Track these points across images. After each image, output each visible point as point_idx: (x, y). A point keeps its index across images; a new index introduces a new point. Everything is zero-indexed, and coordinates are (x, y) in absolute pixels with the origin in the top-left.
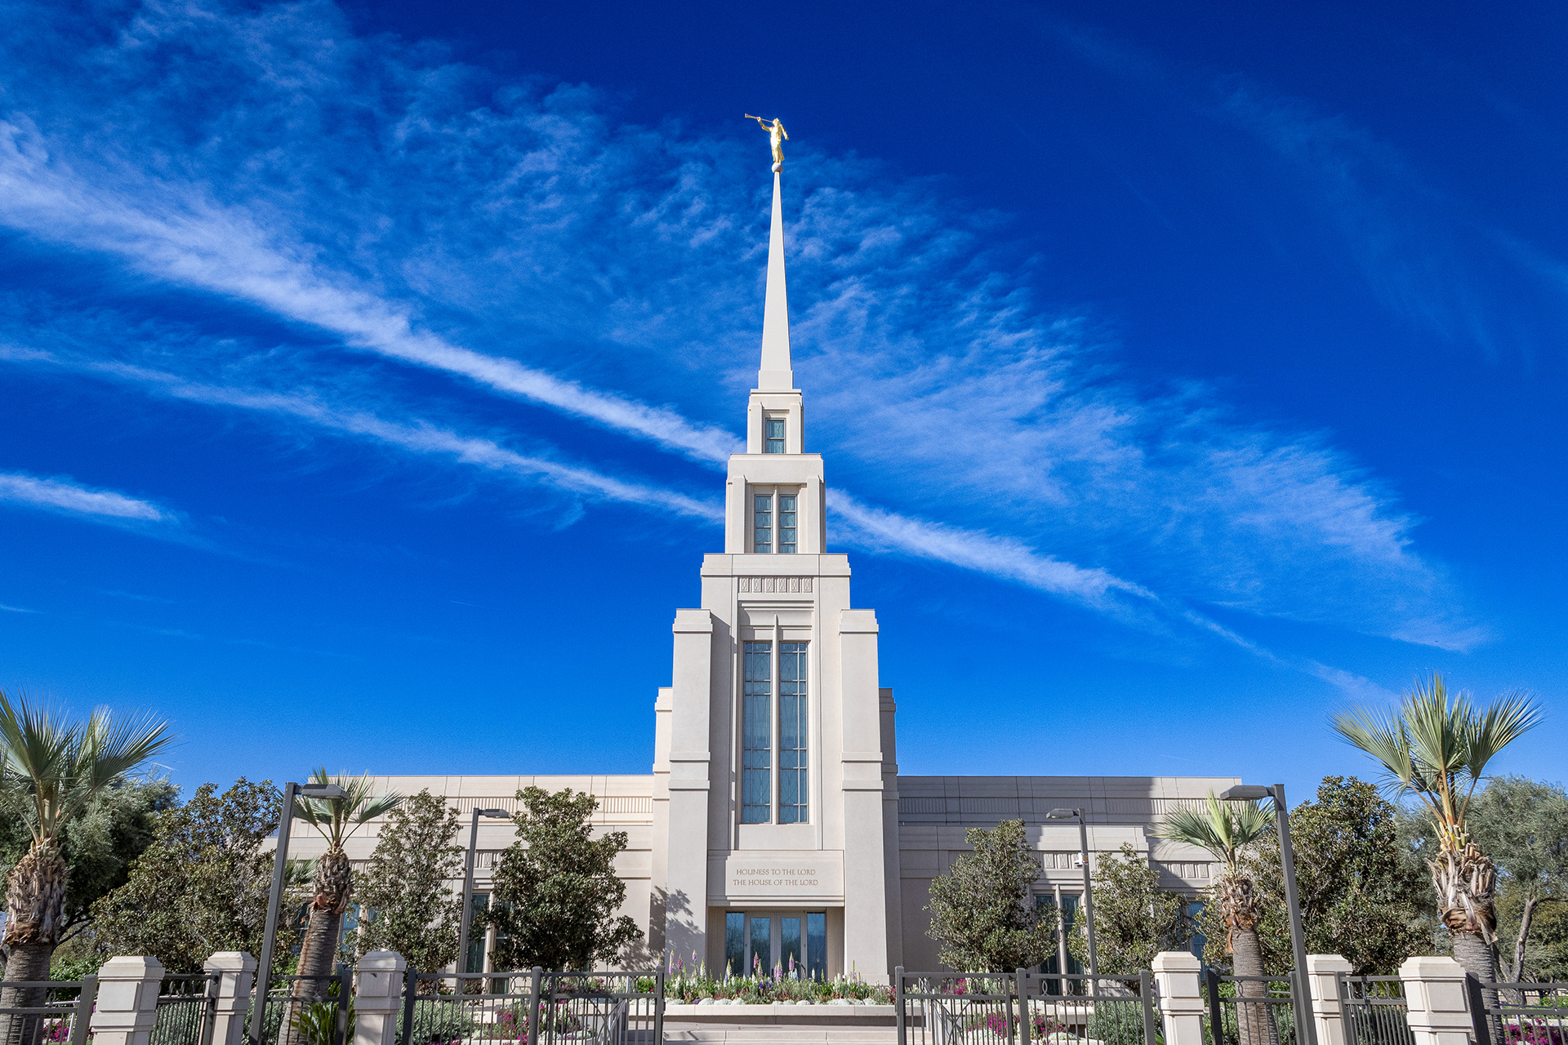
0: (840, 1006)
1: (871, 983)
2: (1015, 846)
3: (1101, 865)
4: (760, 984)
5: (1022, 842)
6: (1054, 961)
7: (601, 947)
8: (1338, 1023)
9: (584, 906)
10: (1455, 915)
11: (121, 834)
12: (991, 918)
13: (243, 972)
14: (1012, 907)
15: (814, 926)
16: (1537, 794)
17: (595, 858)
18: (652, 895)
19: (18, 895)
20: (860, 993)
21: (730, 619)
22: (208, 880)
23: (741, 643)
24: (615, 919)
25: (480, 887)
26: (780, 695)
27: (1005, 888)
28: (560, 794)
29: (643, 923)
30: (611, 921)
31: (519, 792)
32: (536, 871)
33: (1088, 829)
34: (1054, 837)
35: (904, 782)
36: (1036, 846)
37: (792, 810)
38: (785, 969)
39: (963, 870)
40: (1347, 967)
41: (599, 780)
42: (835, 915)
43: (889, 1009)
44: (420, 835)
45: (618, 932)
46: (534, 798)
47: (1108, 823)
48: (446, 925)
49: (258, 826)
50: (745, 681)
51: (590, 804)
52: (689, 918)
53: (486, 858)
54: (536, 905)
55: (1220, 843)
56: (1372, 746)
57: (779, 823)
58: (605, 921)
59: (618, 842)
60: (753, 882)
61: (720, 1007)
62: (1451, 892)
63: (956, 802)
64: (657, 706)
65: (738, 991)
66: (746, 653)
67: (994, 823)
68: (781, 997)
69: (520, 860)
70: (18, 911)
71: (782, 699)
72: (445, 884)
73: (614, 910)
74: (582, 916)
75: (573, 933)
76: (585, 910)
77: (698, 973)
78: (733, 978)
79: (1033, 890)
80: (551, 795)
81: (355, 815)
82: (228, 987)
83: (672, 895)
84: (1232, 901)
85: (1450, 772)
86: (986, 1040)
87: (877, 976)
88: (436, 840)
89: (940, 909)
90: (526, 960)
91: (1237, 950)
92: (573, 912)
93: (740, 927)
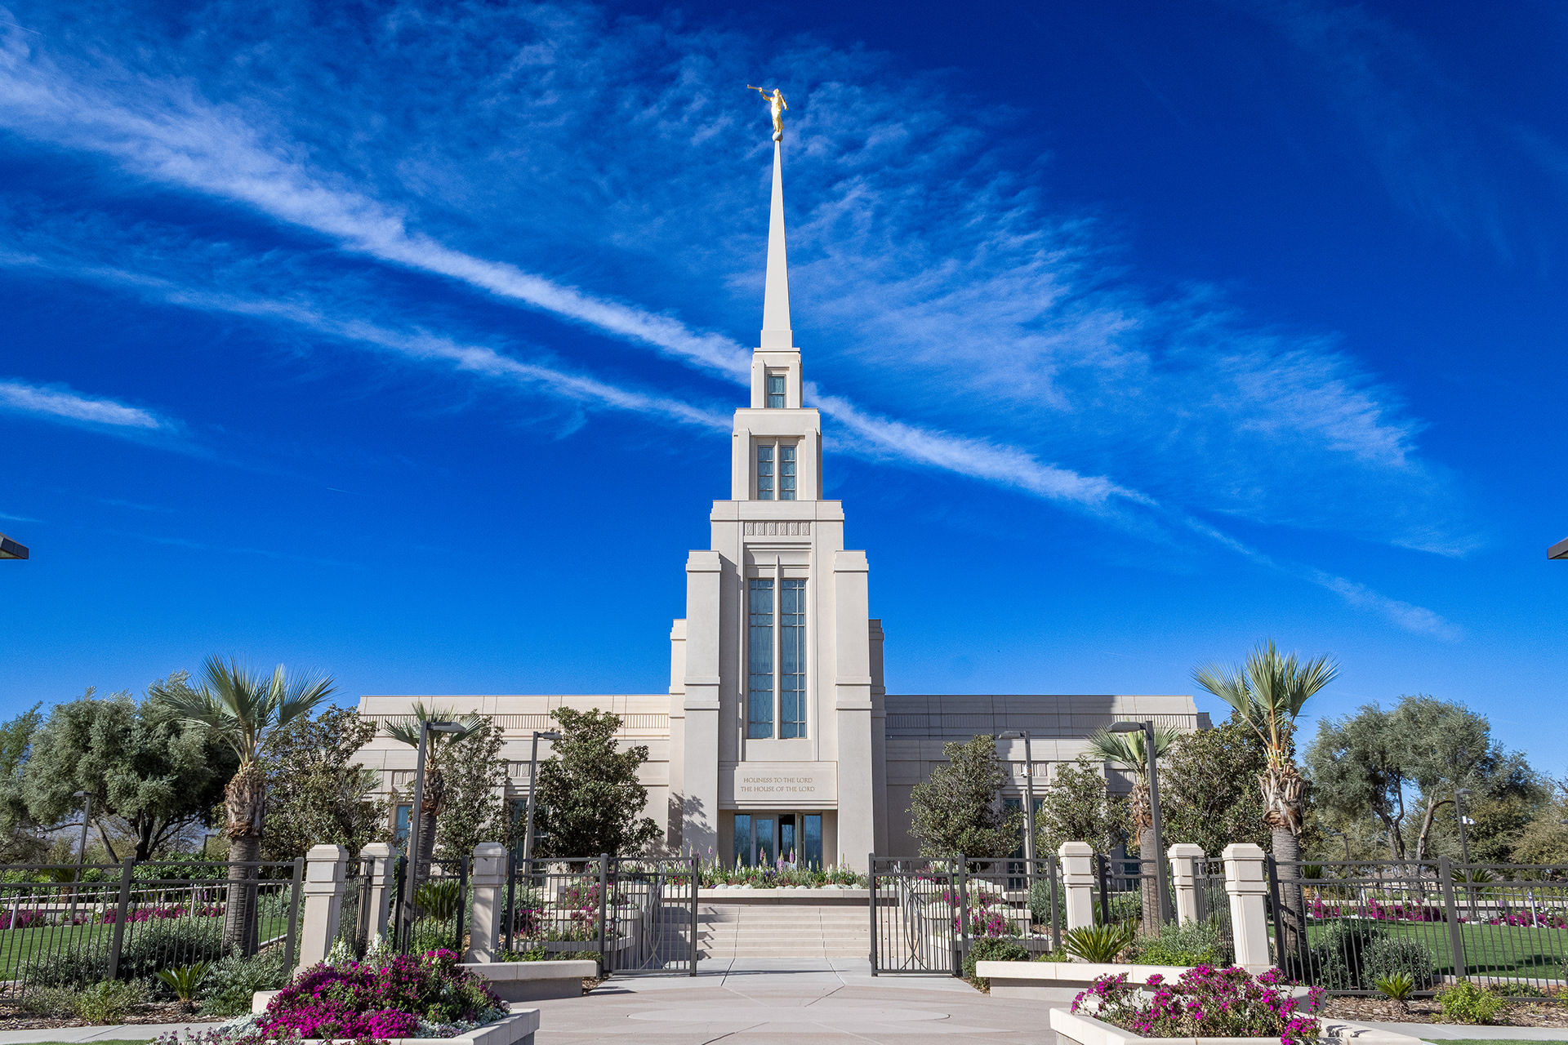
0: (832, 890)
1: (858, 873)
2: (986, 757)
3: (1059, 774)
4: (766, 873)
5: (993, 754)
6: (1020, 853)
7: (626, 844)
8: (1191, 892)
9: (611, 810)
10: (1274, 815)
11: (212, 749)
12: (963, 819)
13: (389, 857)
14: (983, 809)
15: (812, 828)
16: (1442, 712)
17: (620, 769)
18: (670, 800)
19: (236, 802)
20: (849, 880)
21: (736, 559)
23: (747, 580)
24: (639, 821)
25: (519, 793)
26: (781, 626)
27: (976, 793)
28: (589, 713)
29: (663, 823)
30: (636, 822)
31: (553, 712)
32: (571, 780)
35: (892, 702)
36: (1007, 757)
37: (792, 727)
38: (786, 861)
39: (941, 778)
40: (1200, 853)
41: (620, 699)
42: (829, 817)
43: (866, 893)
44: (471, 749)
45: (642, 831)
46: (567, 717)
47: (1068, 737)
49: (346, 746)
50: (750, 614)
51: (614, 722)
52: (703, 820)
53: (523, 768)
54: (572, 809)
55: (1134, 759)
56: (1221, 691)
57: (781, 738)
58: (630, 822)
59: (640, 755)
60: (758, 789)
61: (734, 892)
62: (1272, 799)
63: (938, 717)
64: (672, 636)
65: (747, 879)
66: (751, 589)
67: (968, 737)
68: (783, 883)
69: (557, 771)
70: (236, 813)
71: (783, 629)
72: (493, 790)
73: (637, 813)
74: (611, 818)
75: (602, 831)
76: (614, 813)
77: (714, 864)
78: (743, 868)
79: (1003, 795)
80: (581, 714)
82: (379, 869)
83: (688, 800)
84: (1141, 805)
85: (1278, 712)
86: (942, 910)
87: (862, 868)
88: (484, 753)
89: (920, 811)
90: (562, 852)
91: (1144, 843)
92: (603, 814)
93: (747, 826)
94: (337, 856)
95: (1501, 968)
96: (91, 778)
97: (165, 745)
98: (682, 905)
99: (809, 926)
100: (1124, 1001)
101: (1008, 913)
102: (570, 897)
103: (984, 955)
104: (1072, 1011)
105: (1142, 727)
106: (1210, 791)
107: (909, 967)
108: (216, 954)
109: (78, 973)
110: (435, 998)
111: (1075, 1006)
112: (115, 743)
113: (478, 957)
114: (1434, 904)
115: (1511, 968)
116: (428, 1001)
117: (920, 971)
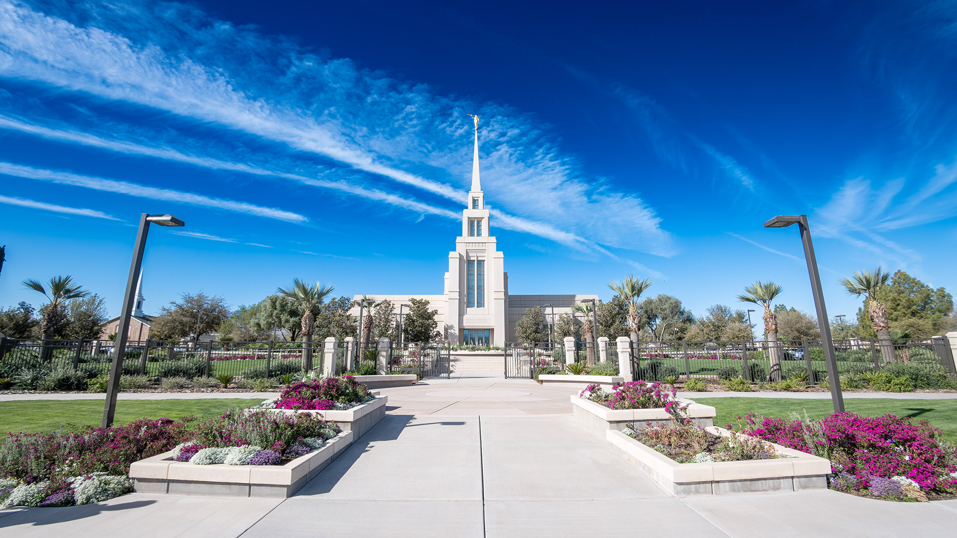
0: (492, 352)
1: (500, 346)
2: (538, 313)
3: (560, 318)
4: (472, 347)
5: (540, 312)
6: (548, 341)
7: (431, 338)
8: (605, 352)
9: (427, 328)
10: (632, 328)
12: (531, 331)
13: (354, 342)
14: (537, 328)
15: (486, 334)
16: (669, 298)
17: (430, 316)
18: (444, 326)
19: (304, 324)
20: (498, 349)
21: (464, 254)
22: (337, 321)
23: (467, 260)
24: (435, 331)
25: (400, 323)
26: (478, 274)
27: (535, 323)
28: (420, 300)
29: (442, 332)
31: (409, 299)
32: (415, 319)
33: (554, 308)
34: (548, 310)
35: (510, 297)
36: (545, 313)
37: (481, 304)
38: (479, 343)
39: (525, 319)
40: (609, 339)
41: (430, 296)
42: (492, 330)
43: (503, 353)
44: (385, 310)
45: (436, 335)
46: (414, 301)
47: (563, 307)
48: (392, 333)
49: (346, 308)
50: (468, 271)
51: (428, 303)
52: (454, 332)
53: (402, 316)
54: (415, 328)
55: (585, 312)
56: (616, 290)
57: (477, 307)
58: (433, 332)
59: (436, 312)
60: (471, 322)
61: (463, 352)
62: (631, 323)
64: (445, 277)
65: (467, 348)
66: (468, 263)
67: (533, 307)
68: (478, 350)
69: (411, 317)
70: (304, 327)
72: (392, 322)
73: (435, 329)
74: (427, 331)
75: (424, 334)
77: (457, 344)
78: (466, 345)
79: (543, 323)
80: (418, 300)
81: (373, 306)
82: (350, 345)
83: (450, 326)
84: (588, 325)
85: (633, 296)
86: (527, 358)
87: (502, 344)
88: (389, 312)
89: (519, 328)
90: (413, 341)
91: (588, 337)
92: (424, 329)
93: (467, 333)
94: (334, 341)
95: (694, 372)
96: (278, 317)
97: (297, 308)
98: (445, 356)
99: (485, 363)
100: (598, 393)
101: (547, 359)
102: (413, 354)
103: (541, 373)
104: (580, 397)
105: (591, 301)
106: (607, 322)
107: (517, 376)
108: (297, 370)
109: (256, 375)
110: (343, 394)
111: (581, 395)
112: (283, 307)
113: (381, 373)
114: (667, 353)
115: (697, 372)
116: (340, 395)
117: (520, 377)
